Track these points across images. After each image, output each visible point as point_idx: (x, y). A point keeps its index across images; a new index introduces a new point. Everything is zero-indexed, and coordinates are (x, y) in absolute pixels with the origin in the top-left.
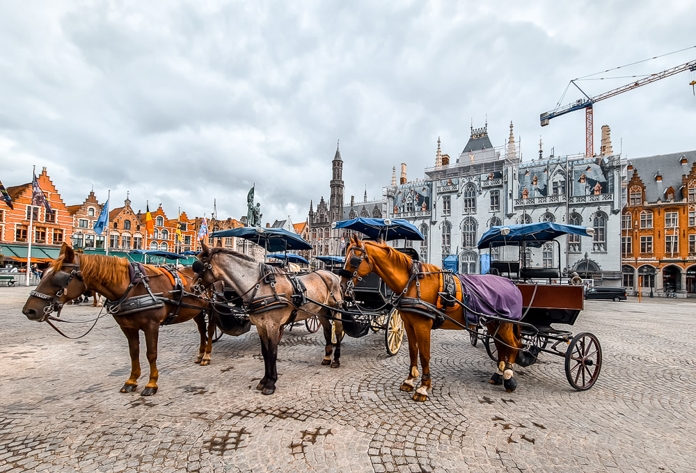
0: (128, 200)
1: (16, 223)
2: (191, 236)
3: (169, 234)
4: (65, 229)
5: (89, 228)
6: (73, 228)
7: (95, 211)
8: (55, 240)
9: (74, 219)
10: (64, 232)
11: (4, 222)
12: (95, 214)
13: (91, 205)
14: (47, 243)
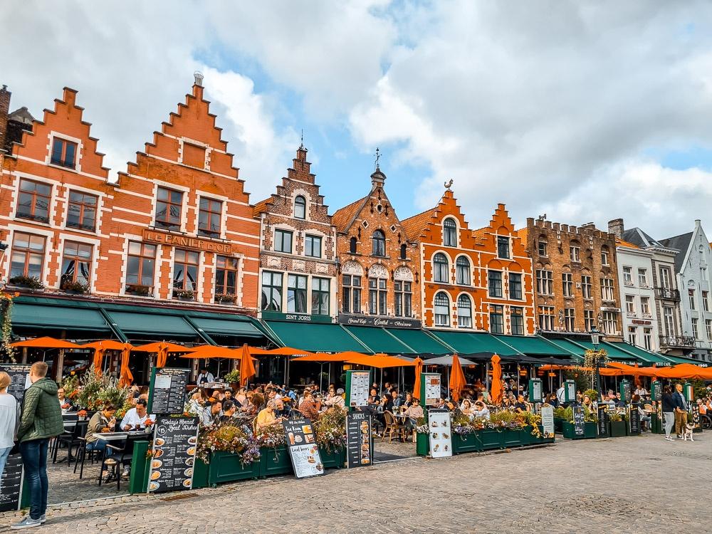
0: (378, 172)
1: (127, 236)
2: (523, 273)
3: (472, 268)
4: (243, 257)
5: (295, 252)
6: (261, 254)
7: (308, 205)
8: (219, 289)
9: (263, 227)
10: (241, 265)
11: (98, 233)
12: (308, 211)
13: (300, 186)
14: (200, 299)
